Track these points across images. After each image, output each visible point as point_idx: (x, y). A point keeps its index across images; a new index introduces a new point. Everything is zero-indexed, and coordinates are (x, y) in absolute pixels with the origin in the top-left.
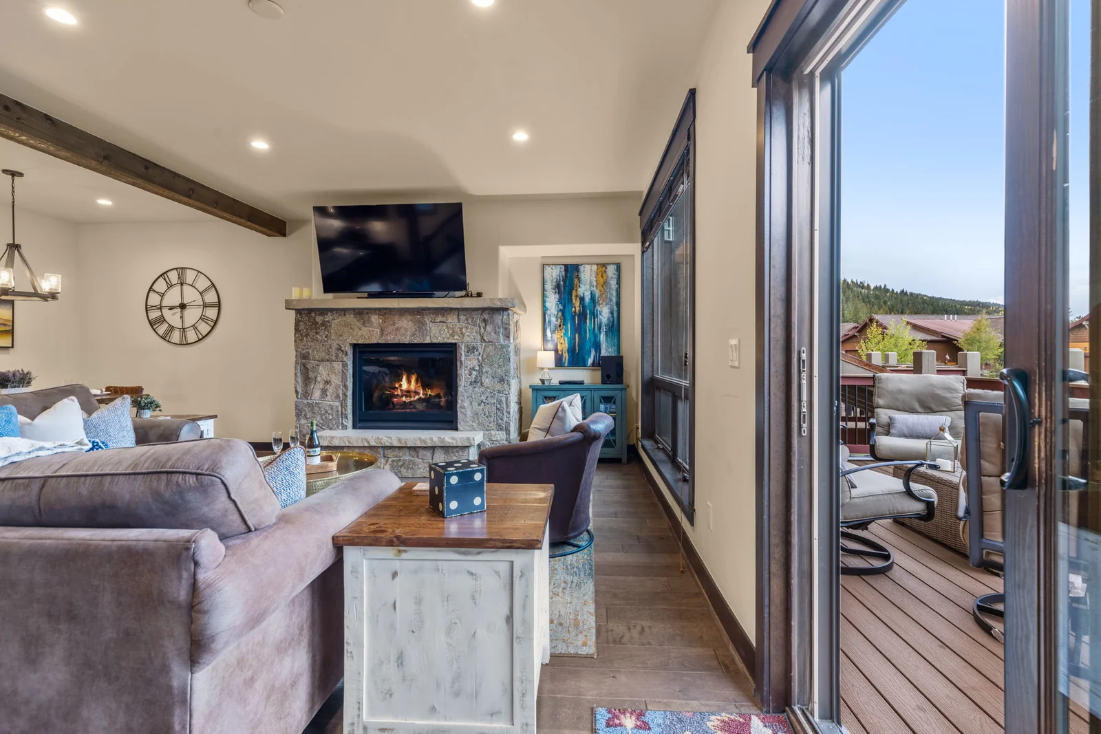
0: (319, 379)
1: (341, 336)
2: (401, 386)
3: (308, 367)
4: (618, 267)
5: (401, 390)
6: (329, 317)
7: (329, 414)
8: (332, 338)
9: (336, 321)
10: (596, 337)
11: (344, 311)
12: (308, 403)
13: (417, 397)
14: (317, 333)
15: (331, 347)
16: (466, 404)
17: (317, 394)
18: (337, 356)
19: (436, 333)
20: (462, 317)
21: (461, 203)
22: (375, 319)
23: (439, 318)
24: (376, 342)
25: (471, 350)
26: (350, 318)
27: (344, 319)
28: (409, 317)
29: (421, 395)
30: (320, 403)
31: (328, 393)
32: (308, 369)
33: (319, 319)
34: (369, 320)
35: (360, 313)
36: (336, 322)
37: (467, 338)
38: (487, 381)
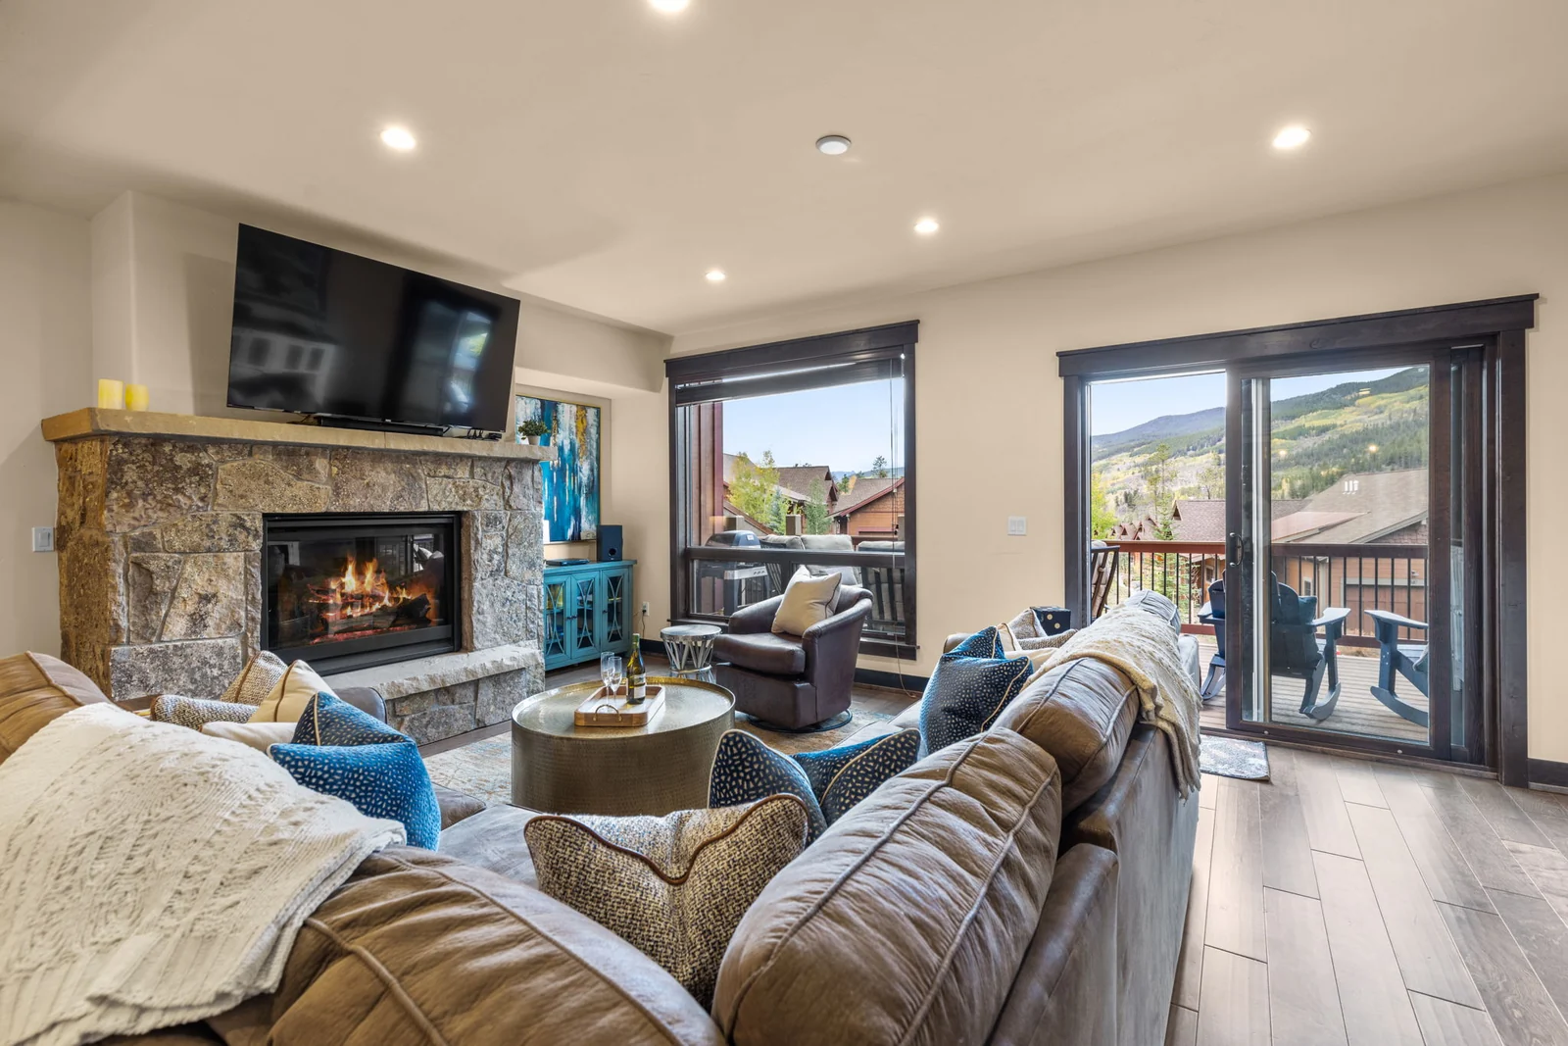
0: (184, 593)
1: (242, 497)
2: (342, 585)
3: (152, 568)
4: (598, 410)
5: (342, 595)
6: (208, 457)
7: (212, 666)
8: (220, 500)
9: (228, 466)
10: (576, 500)
11: (250, 447)
12: (151, 651)
13: (377, 606)
14: (177, 490)
15: (215, 522)
16: (486, 606)
17: (178, 627)
18: (232, 540)
19: (438, 495)
20: (478, 471)
21: (519, 302)
22: (321, 464)
23: (444, 470)
24: (323, 510)
25: (492, 521)
26: (265, 461)
27: (249, 462)
28: (390, 466)
29: (386, 601)
30: (189, 646)
31: (210, 622)
32: (150, 573)
33: (184, 460)
34: (311, 468)
35: (288, 453)
36: (229, 470)
37: (485, 505)
38: (514, 568)
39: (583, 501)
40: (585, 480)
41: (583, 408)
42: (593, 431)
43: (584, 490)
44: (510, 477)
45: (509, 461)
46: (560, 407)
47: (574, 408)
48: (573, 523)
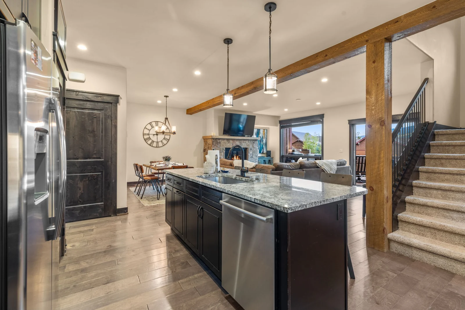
1: (223, 146)
4: (267, 130)
6: (220, 141)
8: (221, 146)
10: (263, 146)
11: (224, 139)
14: (218, 145)
15: (221, 149)
18: (222, 151)
19: (244, 145)
20: (249, 142)
21: (255, 116)
22: (231, 141)
23: (245, 142)
25: (251, 149)
26: (225, 141)
27: (224, 141)
28: (238, 141)
33: (218, 141)
35: (228, 140)
36: (222, 142)
37: (250, 147)
38: (254, 157)
39: (264, 146)
40: (264, 143)
41: (264, 130)
42: (266, 134)
43: (264, 144)
44: (253, 142)
45: (253, 140)
46: (260, 130)
47: (263, 130)
48: (262, 150)
